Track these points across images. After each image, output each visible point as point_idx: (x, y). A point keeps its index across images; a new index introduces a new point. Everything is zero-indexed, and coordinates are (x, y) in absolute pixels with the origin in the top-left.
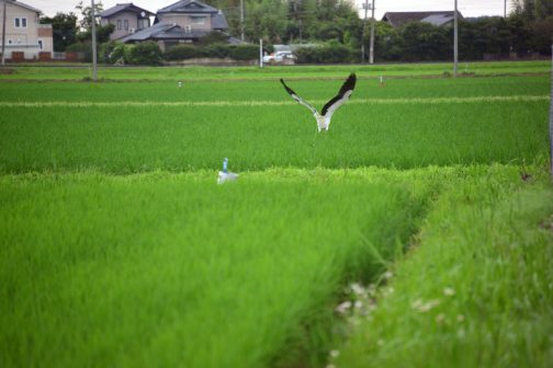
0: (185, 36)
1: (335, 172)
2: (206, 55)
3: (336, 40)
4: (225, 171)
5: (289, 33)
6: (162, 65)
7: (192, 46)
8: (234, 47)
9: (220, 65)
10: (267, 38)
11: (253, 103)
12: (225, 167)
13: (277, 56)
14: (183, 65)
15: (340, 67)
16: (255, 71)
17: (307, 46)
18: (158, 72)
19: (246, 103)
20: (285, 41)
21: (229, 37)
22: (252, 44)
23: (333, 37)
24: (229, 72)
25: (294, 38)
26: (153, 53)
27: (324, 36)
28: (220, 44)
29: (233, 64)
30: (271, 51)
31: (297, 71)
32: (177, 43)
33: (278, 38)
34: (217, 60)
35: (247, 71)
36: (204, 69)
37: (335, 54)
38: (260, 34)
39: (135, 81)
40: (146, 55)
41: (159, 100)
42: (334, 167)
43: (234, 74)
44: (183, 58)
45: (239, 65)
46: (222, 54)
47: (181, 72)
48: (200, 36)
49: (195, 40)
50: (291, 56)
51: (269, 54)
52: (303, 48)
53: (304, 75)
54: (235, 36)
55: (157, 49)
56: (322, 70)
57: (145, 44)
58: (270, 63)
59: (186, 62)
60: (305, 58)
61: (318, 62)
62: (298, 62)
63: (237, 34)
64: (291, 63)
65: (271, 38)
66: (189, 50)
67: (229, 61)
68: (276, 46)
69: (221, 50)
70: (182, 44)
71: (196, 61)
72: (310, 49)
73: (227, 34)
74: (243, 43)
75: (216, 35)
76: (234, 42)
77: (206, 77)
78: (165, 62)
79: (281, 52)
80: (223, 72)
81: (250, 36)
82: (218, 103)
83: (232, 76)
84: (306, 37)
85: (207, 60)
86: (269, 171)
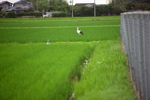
0: (22, 10)
1: (72, 43)
2: (28, 15)
3: (63, 11)
4: (48, 42)
5: (50, 9)
6: (16, 18)
7: (24, 13)
8: (35, 13)
9: (32, 18)
10: (44, 10)
11: (46, 28)
12: (48, 41)
13: (47, 15)
14: (21, 18)
15: (64, 18)
16: (42, 19)
17: (55, 12)
18: (15, 20)
19: (44, 27)
20: (49, 11)
21: (34, 10)
22: (40, 12)
23: (62, 10)
24: (35, 20)
25: (52, 10)
26: (13, 15)
27: (59, 10)
28: (32, 12)
29: (35, 17)
30: (45, 14)
31: (53, 19)
32: (20, 12)
33: (47, 10)
34: (31, 16)
35: (39, 19)
36: (28, 19)
37: (63, 15)
38: (42, 9)
39: (10, 22)
40: (11, 15)
41: (22, 27)
42: (72, 41)
43: (36, 20)
44: (22, 16)
45: (37, 18)
46: (32, 15)
47: (22, 20)
48: (26, 10)
49: (25, 11)
50: (51, 15)
51: (45, 15)
52: (54, 13)
53: (55, 20)
54: (35, 10)
55: (14, 13)
56: (60, 19)
57: (11, 12)
58: (45, 17)
59: (22, 17)
60: (55, 16)
61: (58, 17)
62: (53, 17)
63: (36, 9)
64: (51, 17)
65: (45, 10)
66: (23, 14)
67: (34, 17)
68: (47, 13)
69: (32, 14)
70: (21, 12)
71: (25, 17)
72: (56, 13)
73: (33, 9)
74: (38, 12)
75: (30, 10)
76: (35, 11)
77: (29, 21)
78: (16, 17)
79: (48, 14)
80: (33, 20)
81: (39, 10)
82: (37, 28)
83: (36, 21)
84: (55, 10)
85: (28, 16)
86: (57, 42)
